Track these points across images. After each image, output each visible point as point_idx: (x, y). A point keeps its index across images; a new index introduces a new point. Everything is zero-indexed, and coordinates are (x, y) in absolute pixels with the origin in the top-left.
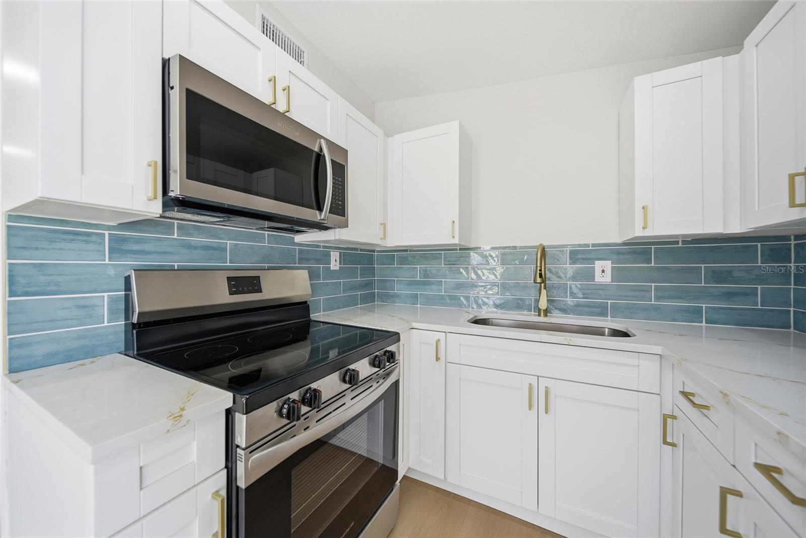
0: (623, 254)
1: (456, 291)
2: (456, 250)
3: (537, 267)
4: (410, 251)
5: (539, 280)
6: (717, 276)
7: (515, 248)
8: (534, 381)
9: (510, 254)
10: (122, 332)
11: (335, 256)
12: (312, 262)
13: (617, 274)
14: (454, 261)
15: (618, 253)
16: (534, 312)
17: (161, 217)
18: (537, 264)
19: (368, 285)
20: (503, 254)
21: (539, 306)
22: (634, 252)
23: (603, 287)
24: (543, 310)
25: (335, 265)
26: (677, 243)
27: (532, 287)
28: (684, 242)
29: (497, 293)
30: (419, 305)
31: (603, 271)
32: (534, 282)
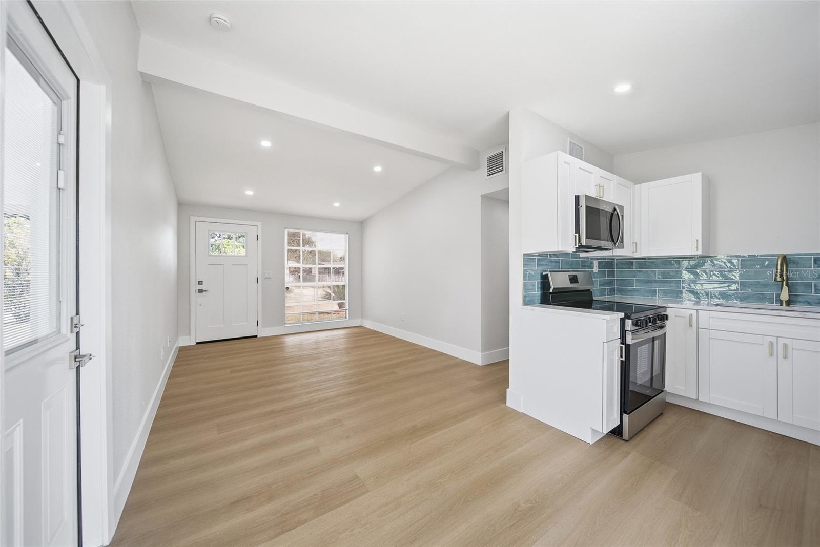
3: (777, 270)
4: (648, 259)
5: (779, 279)
7: (754, 256)
8: (774, 340)
9: (750, 260)
10: (538, 296)
11: (596, 263)
12: (586, 268)
16: (776, 303)
17: (576, 252)
18: (777, 268)
19: (611, 283)
20: (742, 260)
21: (781, 298)
24: (785, 301)
25: (595, 270)
27: (774, 285)
29: (737, 290)
32: (775, 281)
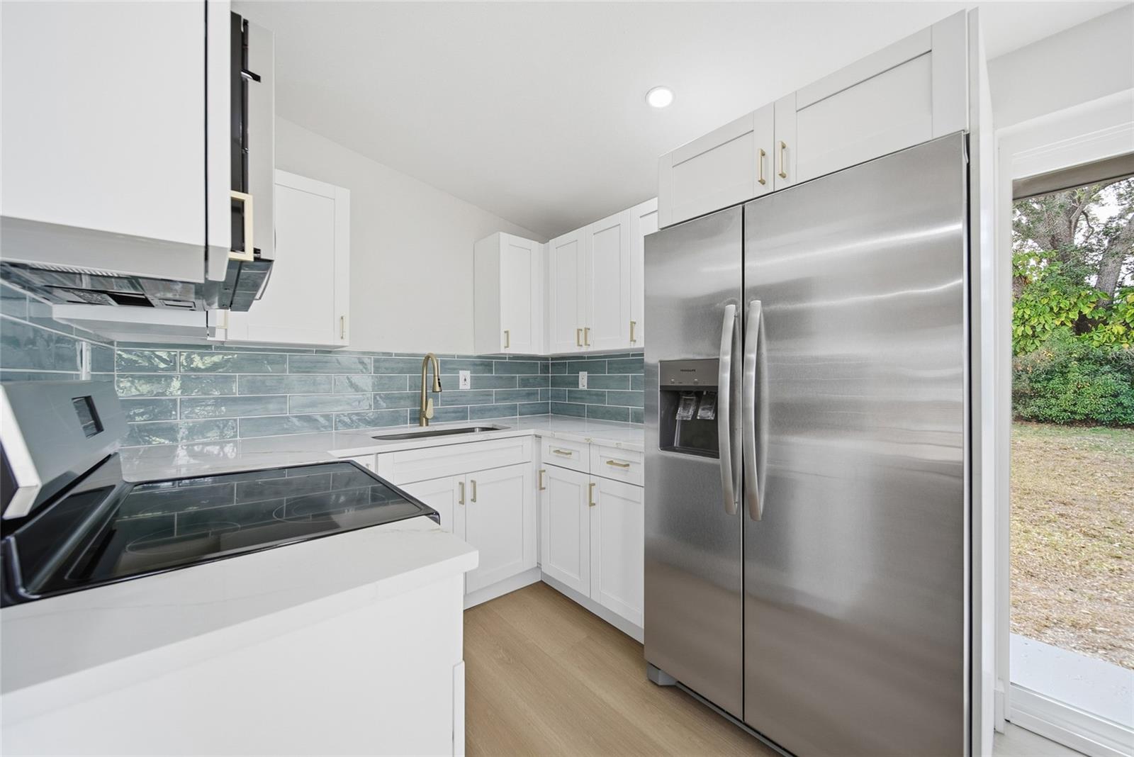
0: (477, 365)
1: (311, 409)
2: (312, 351)
5: (438, 389)
6: (525, 383)
9: (384, 361)
13: (475, 382)
14: (306, 368)
15: (475, 364)
16: (410, 424)
18: (434, 373)
20: (380, 361)
22: (482, 364)
23: (464, 393)
26: (505, 358)
28: (510, 358)
29: (370, 407)
30: (238, 438)
31: (465, 380)
